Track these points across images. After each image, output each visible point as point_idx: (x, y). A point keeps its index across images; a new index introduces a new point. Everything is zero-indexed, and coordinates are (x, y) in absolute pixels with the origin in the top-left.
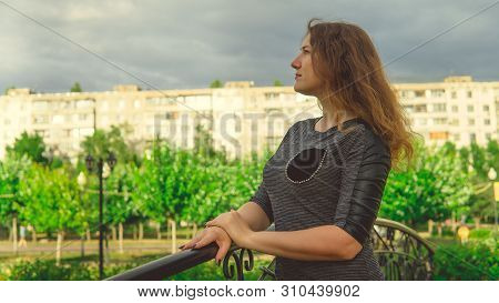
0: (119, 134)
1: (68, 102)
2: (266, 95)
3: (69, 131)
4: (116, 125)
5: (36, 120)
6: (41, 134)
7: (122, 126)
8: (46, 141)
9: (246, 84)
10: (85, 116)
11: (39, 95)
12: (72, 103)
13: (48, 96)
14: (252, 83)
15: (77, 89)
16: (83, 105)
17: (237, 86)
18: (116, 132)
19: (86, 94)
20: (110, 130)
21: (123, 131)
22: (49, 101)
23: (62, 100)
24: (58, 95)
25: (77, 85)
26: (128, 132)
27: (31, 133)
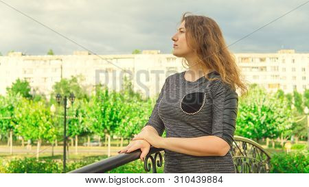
0: (76, 82)
1: (45, 61)
2: (168, 59)
3: (45, 78)
4: (75, 76)
5: (25, 72)
6: (28, 80)
7: (78, 76)
8: (31, 84)
9: (155, 52)
10: (56, 69)
11: (28, 57)
12: (48, 61)
13: (33, 57)
14: (159, 51)
15: (51, 53)
16: (55, 63)
17: (150, 53)
18: (74, 80)
19: (56, 56)
20: (71, 79)
21: (79, 79)
22: (33, 60)
23: (42, 59)
24: (39, 57)
25: (51, 50)
26: (82, 80)
27: (22, 80)
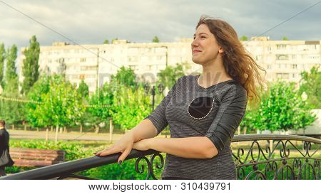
0: (181, 69)
1: (150, 49)
2: (278, 45)
3: (150, 66)
4: (180, 63)
5: (130, 60)
6: (133, 68)
7: (183, 64)
8: (136, 72)
9: (265, 38)
10: (161, 57)
11: (132, 44)
12: (153, 49)
13: (137, 44)
14: (268, 38)
15: (156, 40)
16: (160, 51)
17: (258, 40)
18: (180, 67)
19: (161, 44)
20: (176, 66)
21: (184, 67)
22: (138, 48)
23: (146, 47)
24: (144, 44)
25: (156, 37)
26: (187, 68)
27: (127, 67)
